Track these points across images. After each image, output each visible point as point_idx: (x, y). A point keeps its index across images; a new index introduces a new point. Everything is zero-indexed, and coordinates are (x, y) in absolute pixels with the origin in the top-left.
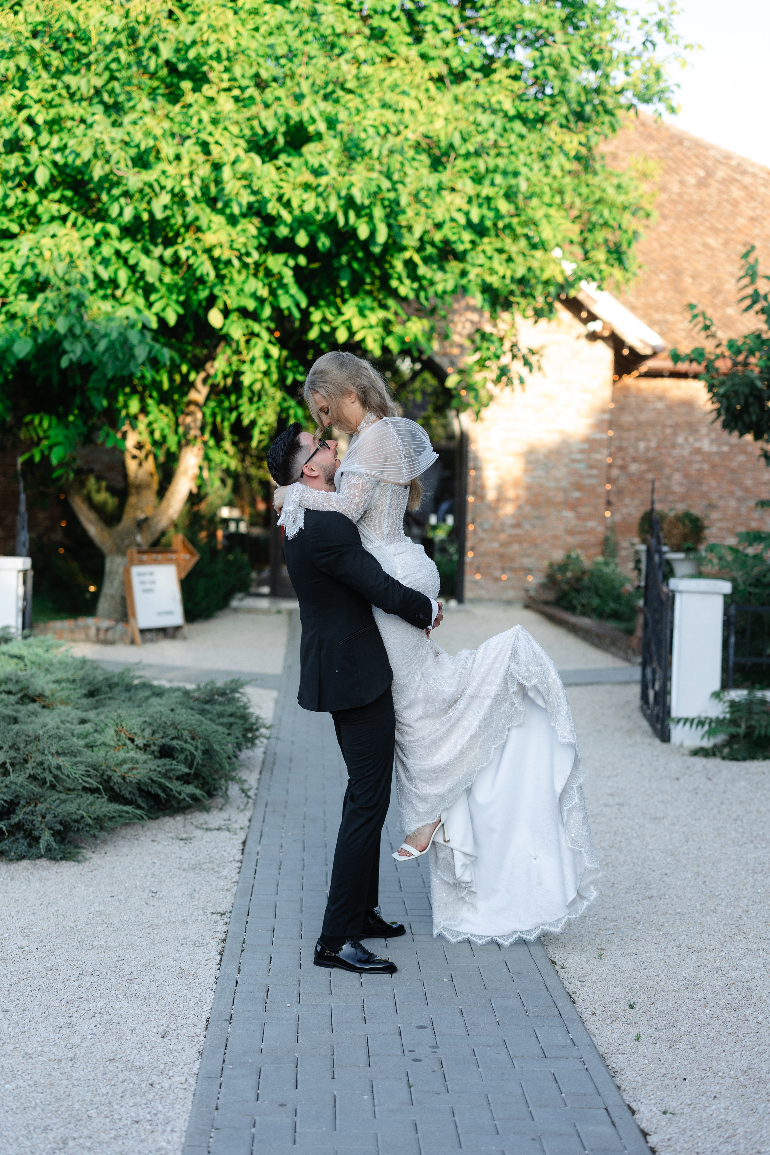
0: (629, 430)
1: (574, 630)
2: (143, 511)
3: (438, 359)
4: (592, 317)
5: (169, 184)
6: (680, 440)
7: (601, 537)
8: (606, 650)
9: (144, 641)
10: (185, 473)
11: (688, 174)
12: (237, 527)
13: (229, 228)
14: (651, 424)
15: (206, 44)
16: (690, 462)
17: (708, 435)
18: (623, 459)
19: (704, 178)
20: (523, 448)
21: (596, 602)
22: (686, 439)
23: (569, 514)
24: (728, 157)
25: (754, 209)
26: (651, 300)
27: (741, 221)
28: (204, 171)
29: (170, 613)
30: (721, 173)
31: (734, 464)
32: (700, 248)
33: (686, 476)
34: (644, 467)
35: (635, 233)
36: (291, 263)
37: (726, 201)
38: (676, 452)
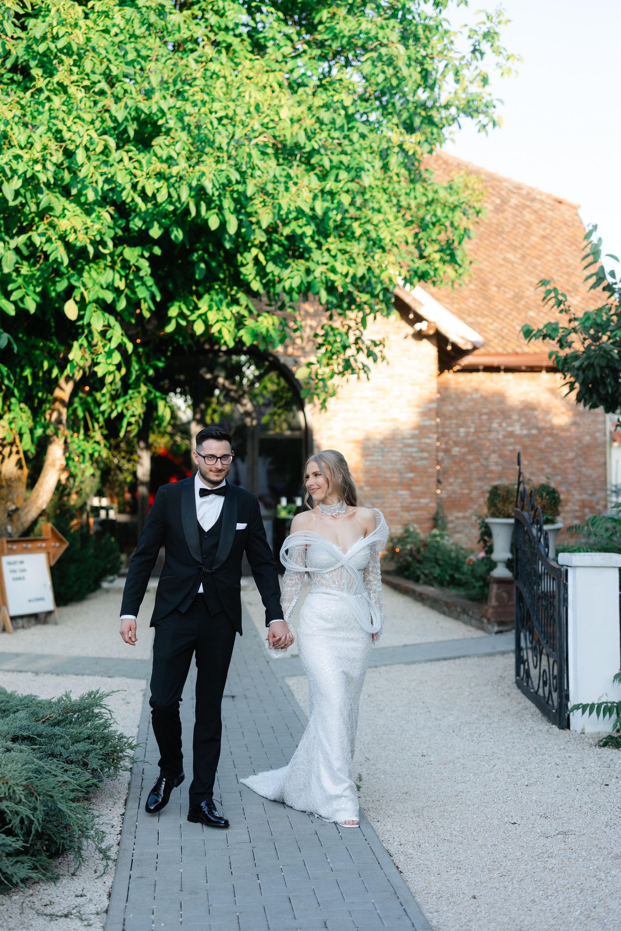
0: (450, 418)
1: (421, 598)
2: (14, 503)
3: (282, 360)
4: (419, 318)
5: (21, 168)
6: (495, 425)
7: (433, 512)
8: (457, 618)
9: (16, 628)
10: (53, 465)
11: (486, 202)
12: (107, 514)
13: (84, 216)
14: (469, 412)
15: (56, 38)
16: (504, 445)
17: (518, 421)
18: (446, 443)
19: (501, 205)
20: (360, 436)
21: (437, 571)
22: (500, 425)
23: (404, 493)
24: (519, 188)
25: (545, 229)
26: (464, 306)
27: (534, 239)
28: (58, 157)
29: (42, 599)
30: (514, 201)
31: (542, 445)
32: (501, 262)
33: (501, 456)
34: (465, 450)
35: (466, 230)
36: (147, 254)
37: (520, 223)
38: (492, 436)
